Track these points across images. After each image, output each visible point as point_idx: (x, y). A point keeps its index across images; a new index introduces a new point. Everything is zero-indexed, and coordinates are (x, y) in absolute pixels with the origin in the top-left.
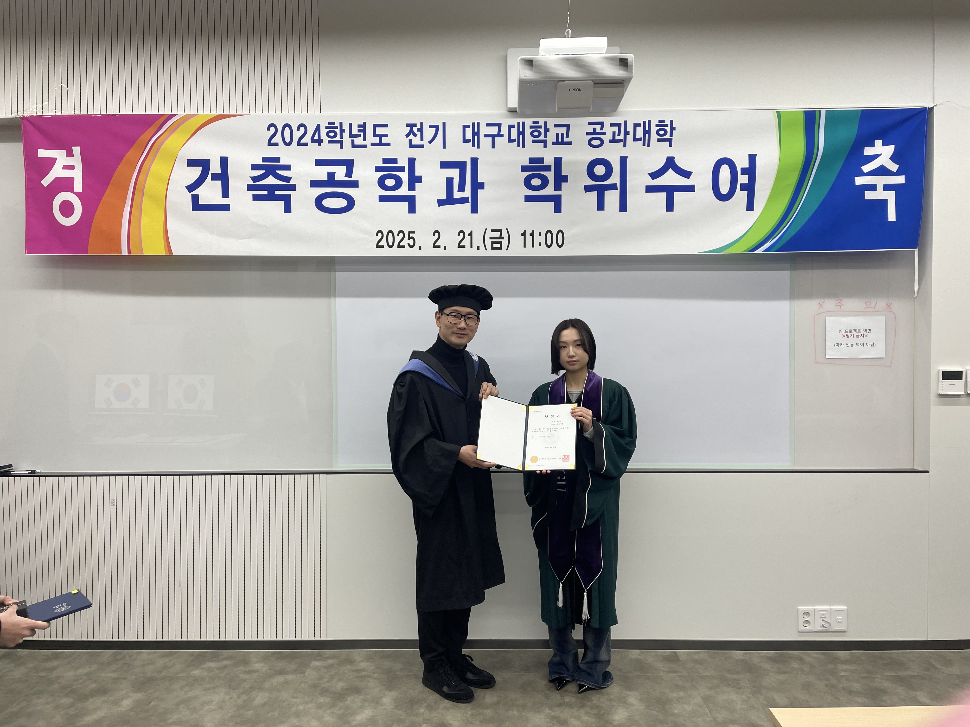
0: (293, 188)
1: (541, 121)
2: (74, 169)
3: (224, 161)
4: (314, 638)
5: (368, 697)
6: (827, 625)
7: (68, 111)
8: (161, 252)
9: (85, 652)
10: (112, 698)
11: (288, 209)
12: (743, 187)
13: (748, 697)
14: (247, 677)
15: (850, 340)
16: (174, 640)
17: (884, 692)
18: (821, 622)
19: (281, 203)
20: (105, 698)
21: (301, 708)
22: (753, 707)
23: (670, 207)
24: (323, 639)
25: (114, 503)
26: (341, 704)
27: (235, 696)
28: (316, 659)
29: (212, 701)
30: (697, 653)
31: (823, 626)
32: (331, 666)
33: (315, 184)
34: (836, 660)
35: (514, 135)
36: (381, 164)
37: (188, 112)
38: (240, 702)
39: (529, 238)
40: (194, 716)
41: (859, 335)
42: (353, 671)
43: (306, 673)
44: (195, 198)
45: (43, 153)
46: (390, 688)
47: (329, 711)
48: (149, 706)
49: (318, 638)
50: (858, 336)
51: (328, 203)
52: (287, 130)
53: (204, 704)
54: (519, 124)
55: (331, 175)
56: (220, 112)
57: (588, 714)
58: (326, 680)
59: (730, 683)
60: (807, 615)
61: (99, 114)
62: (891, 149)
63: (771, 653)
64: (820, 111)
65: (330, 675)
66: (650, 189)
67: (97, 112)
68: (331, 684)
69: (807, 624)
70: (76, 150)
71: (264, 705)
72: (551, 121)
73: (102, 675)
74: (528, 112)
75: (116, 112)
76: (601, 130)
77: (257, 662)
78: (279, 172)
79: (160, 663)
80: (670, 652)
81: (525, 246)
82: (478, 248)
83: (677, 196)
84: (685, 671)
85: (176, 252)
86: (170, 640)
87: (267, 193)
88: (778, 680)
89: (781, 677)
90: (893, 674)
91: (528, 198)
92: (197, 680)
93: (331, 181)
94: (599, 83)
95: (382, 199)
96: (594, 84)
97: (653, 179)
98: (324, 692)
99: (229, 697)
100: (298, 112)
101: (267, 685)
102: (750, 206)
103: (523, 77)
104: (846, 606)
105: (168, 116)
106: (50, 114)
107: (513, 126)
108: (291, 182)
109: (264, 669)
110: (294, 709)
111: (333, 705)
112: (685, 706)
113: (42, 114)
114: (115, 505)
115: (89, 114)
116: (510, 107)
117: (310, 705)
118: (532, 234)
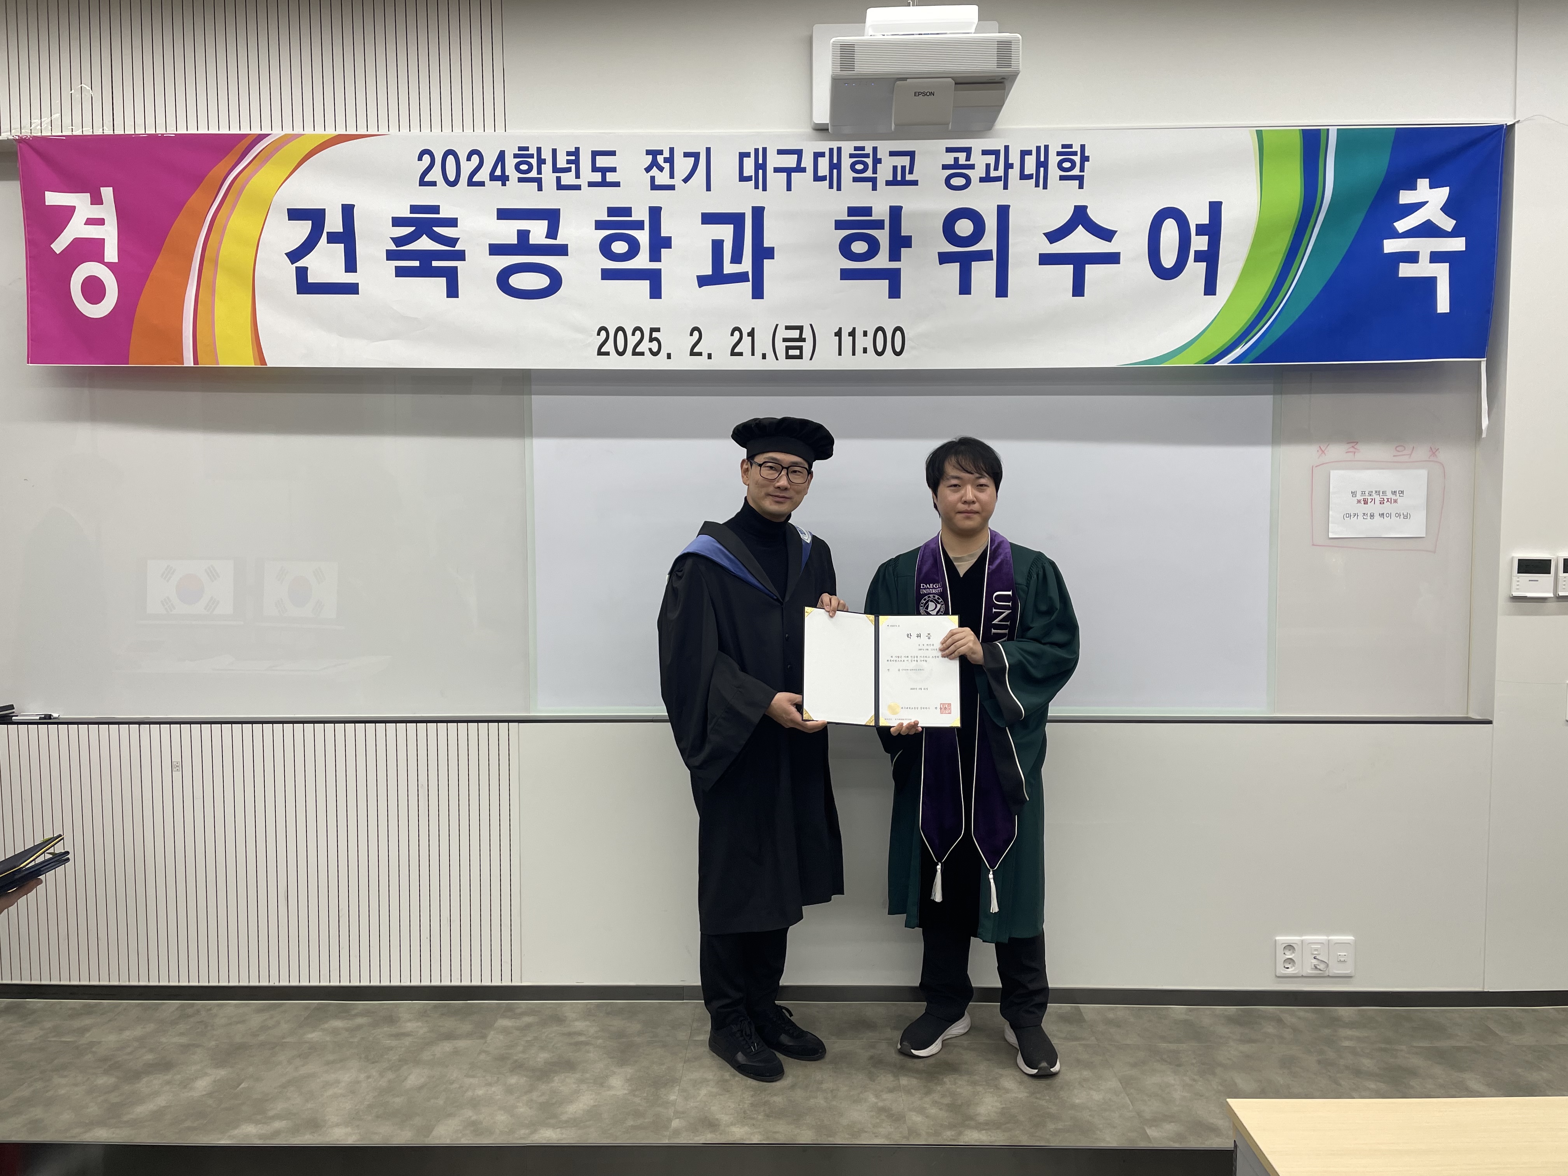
0: (460, 256)
1: (868, 146)
2: (103, 224)
3: (348, 211)
4: (501, 983)
5: (588, 1075)
6: (1322, 966)
7: (93, 129)
8: (248, 361)
9: (135, 1003)
10: (179, 1076)
11: (453, 291)
12: (1200, 256)
13: (1194, 1080)
14: (394, 1043)
15: (1370, 508)
16: (277, 984)
17: (1412, 1072)
18: (1312, 961)
19: (441, 283)
20: (168, 1077)
21: (480, 1092)
22: (1201, 1096)
23: (1078, 289)
24: (514, 984)
25: (177, 766)
26: (543, 1087)
27: (374, 1073)
28: (503, 1016)
29: (338, 1082)
30: (1112, 1009)
31: (1316, 968)
32: (528, 1026)
33: (496, 250)
34: (1335, 1022)
35: (824, 169)
36: (605, 217)
37: (288, 130)
38: (383, 1083)
39: (847, 341)
40: (309, 1106)
41: (1384, 500)
42: (564, 1034)
43: (489, 1038)
44: (302, 273)
45: (53, 198)
46: (623, 1062)
47: (525, 1098)
48: (238, 1089)
49: (506, 982)
50: (1382, 503)
51: (518, 281)
52: (451, 159)
53: (327, 1085)
54: (831, 150)
55: (523, 235)
56: (341, 131)
57: (936, 1105)
58: (520, 1048)
59: (1165, 1056)
60: (1290, 950)
61: (144, 133)
62: (1442, 194)
63: (1233, 1009)
64: (1328, 130)
65: (527, 1041)
66: (1046, 259)
67: (140, 131)
68: (527, 1056)
69: (1290, 963)
70: (107, 193)
71: (420, 1088)
72: (884, 147)
73: (164, 1040)
74: (847, 130)
75: (171, 131)
76: (966, 161)
77: (410, 1020)
78: (437, 229)
79: (256, 1020)
80: (1069, 1008)
81: (840, 354)
82: (764, 356)
83: (1092, 271)
84: (1093, 1038)
85: (273, 360)
86: (271, 984)
87: (418, 265)
88: (1241, 1052)
89: (1246, 1048)
90: (1425, 1044)
91: (846, 274)
92: (315, 1049)
93: (523, 244)
94: (964, 83)
95: (607, 275)
96: (956, 84)
97: (1051, 243)
98: (518, 1067)
99: (366, 1075)
100: (468, 130)
101: (426, 1055)
102: (1210, 288)
103: (838, 72)
104: (1353, 936)
105: (255, 137)
106: (64, 134)
107: (822, 155)
108: (458, 247)
109: (421, 1032)
110: (469, 1094)
111: (531, 1089)
112: (1093, 1093)
113: (50, 134)
114: (180, 771)
115: (126, 133)
116: (816, 122)
117: (493, 1089)
118: (852, 334)
